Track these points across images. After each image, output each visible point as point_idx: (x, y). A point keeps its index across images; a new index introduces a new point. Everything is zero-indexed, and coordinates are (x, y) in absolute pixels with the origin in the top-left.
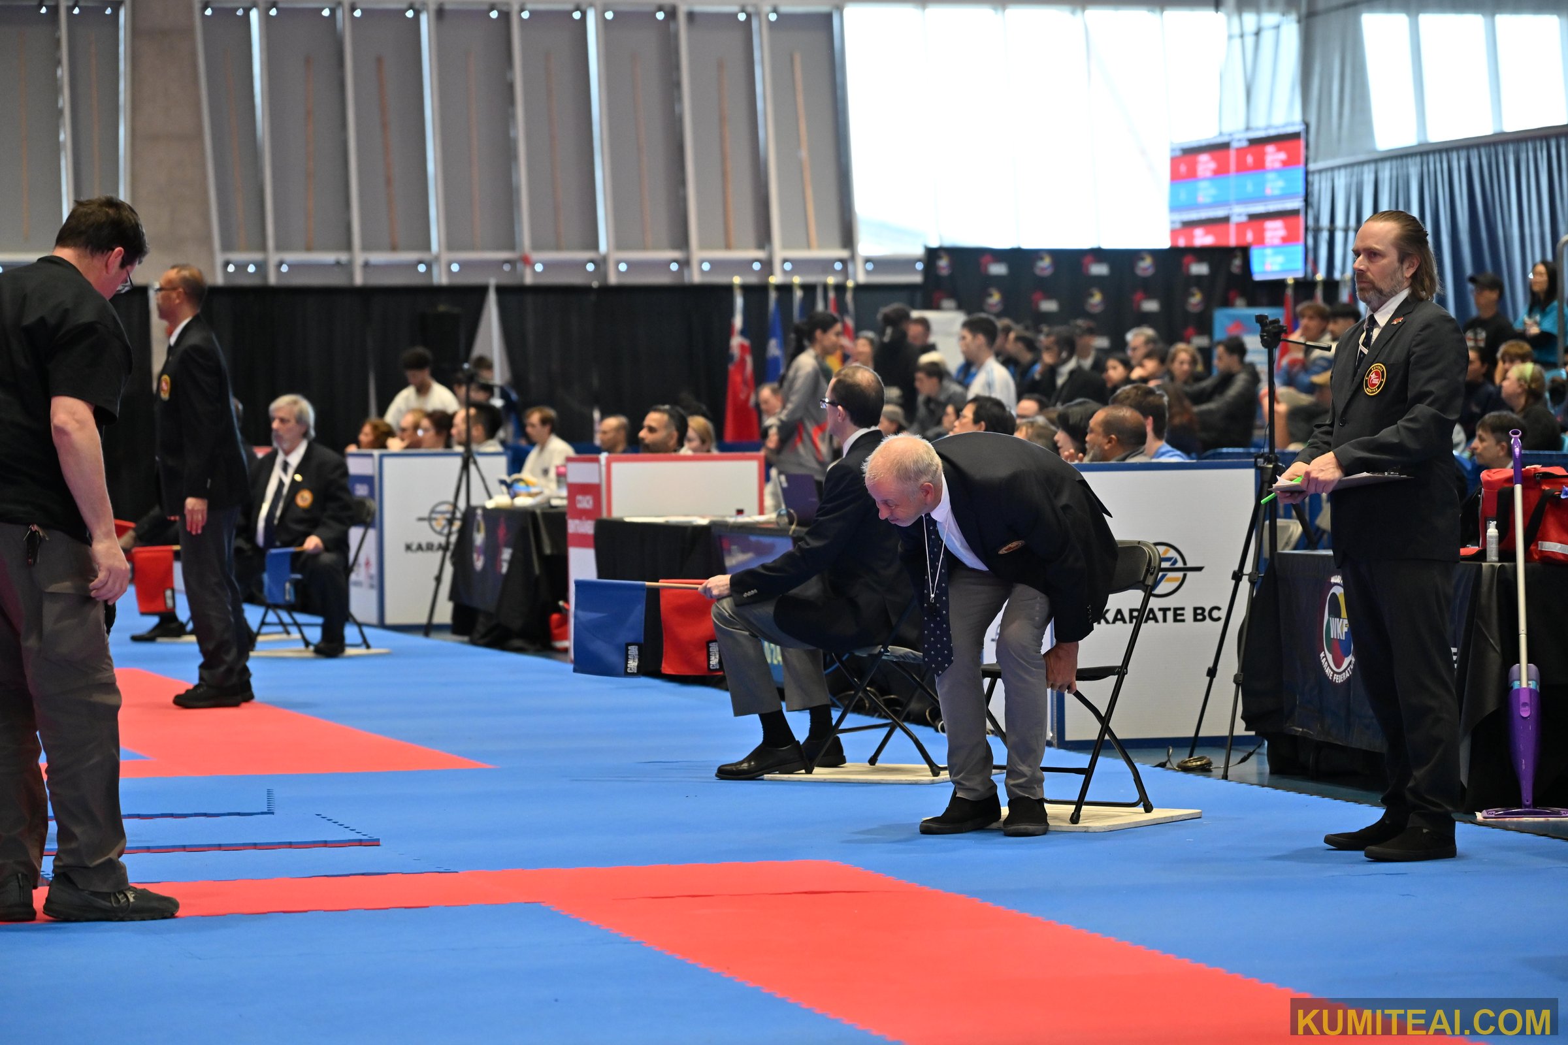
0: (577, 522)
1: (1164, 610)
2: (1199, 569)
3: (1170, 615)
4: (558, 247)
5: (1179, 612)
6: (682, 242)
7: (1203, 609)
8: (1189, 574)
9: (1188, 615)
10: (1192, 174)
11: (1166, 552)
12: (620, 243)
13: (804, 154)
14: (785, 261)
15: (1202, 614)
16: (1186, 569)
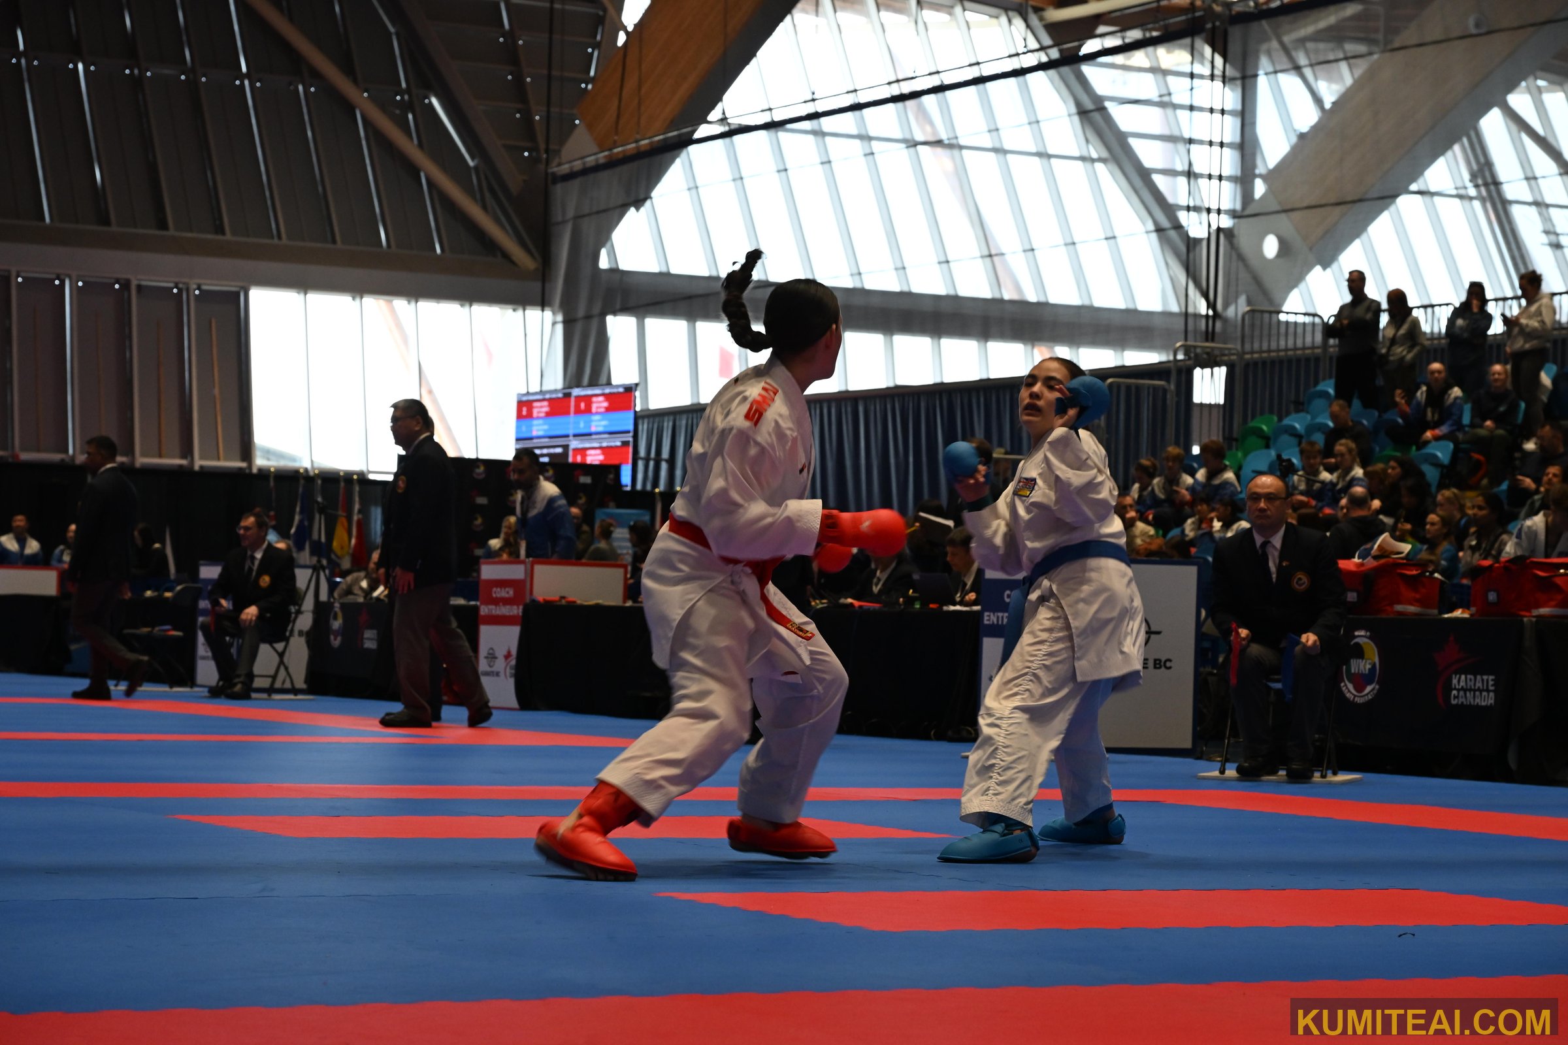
4: (38, 450)
14: (201, 467)
16: (1150, 633)
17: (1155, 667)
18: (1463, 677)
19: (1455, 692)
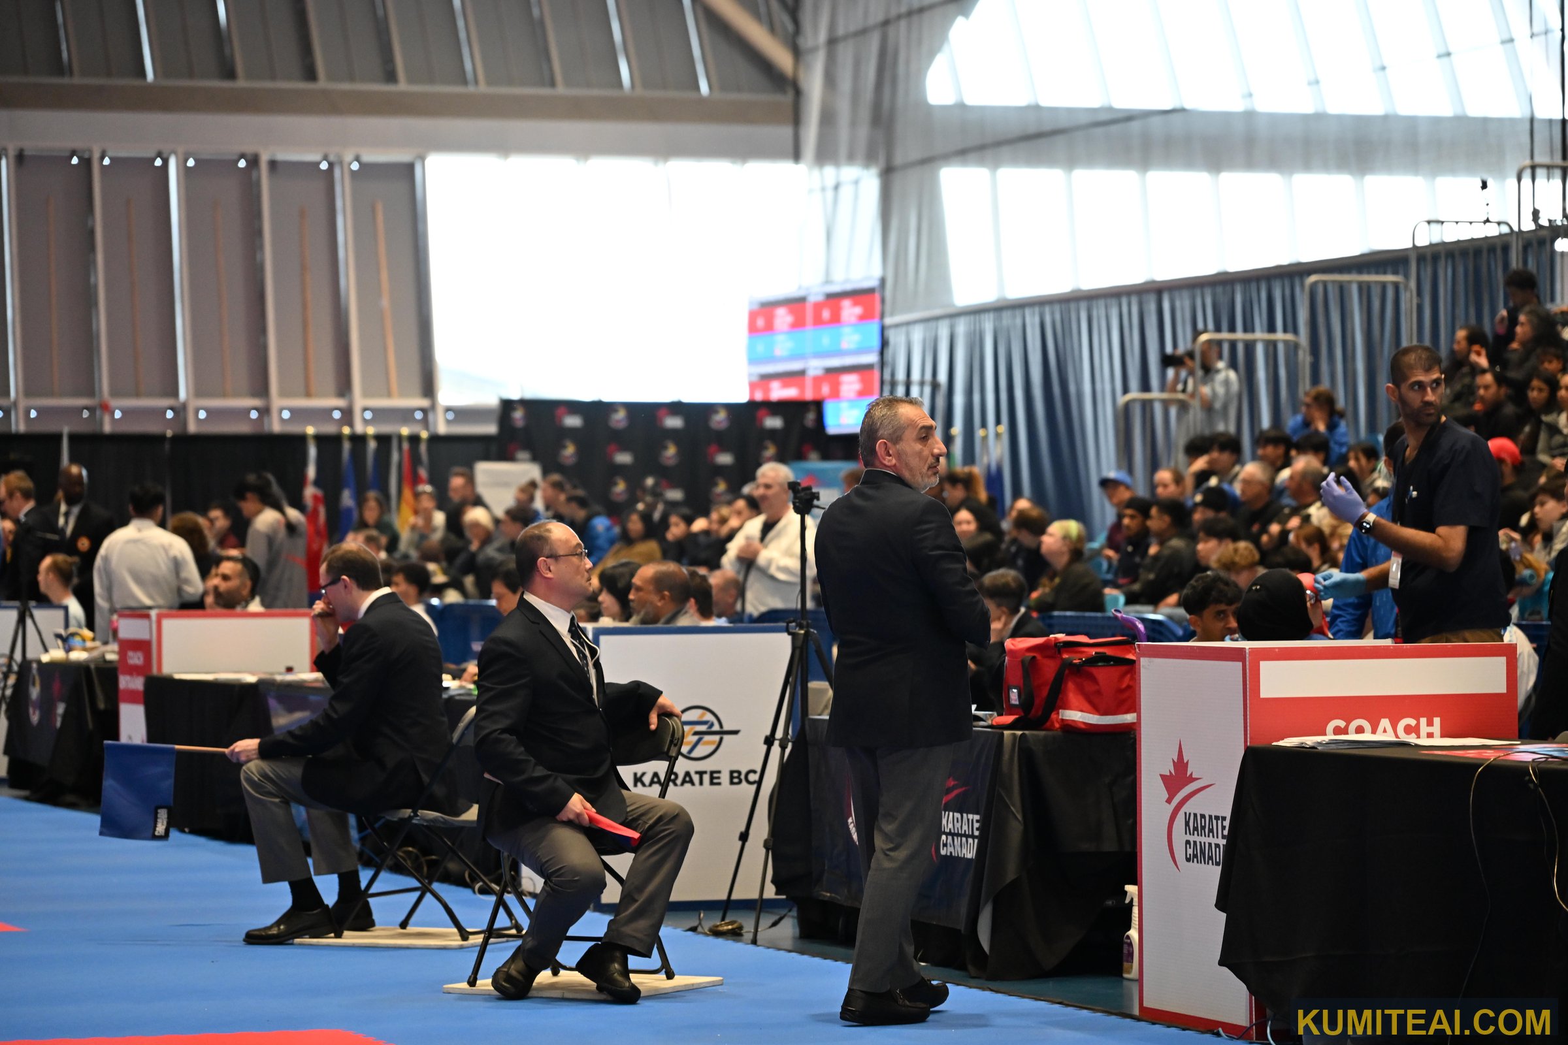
0: (128, 678)
1: (701, 774)
2: (736, 732)
3: (706, 778)
4: (137, 394)
5: (715, 775)
6: (261, 388)
7: (739, 773)
8: (726, 738)
9: (725, 778)
10: (769, 327)
11: (703, 715)
12: (200, 391)
13: (385, 302)
14: (365, 409)
15: (738, 777)
16: (722, 733)
17: (732, 783)
18: (951, 814)
19: (944, 837)
